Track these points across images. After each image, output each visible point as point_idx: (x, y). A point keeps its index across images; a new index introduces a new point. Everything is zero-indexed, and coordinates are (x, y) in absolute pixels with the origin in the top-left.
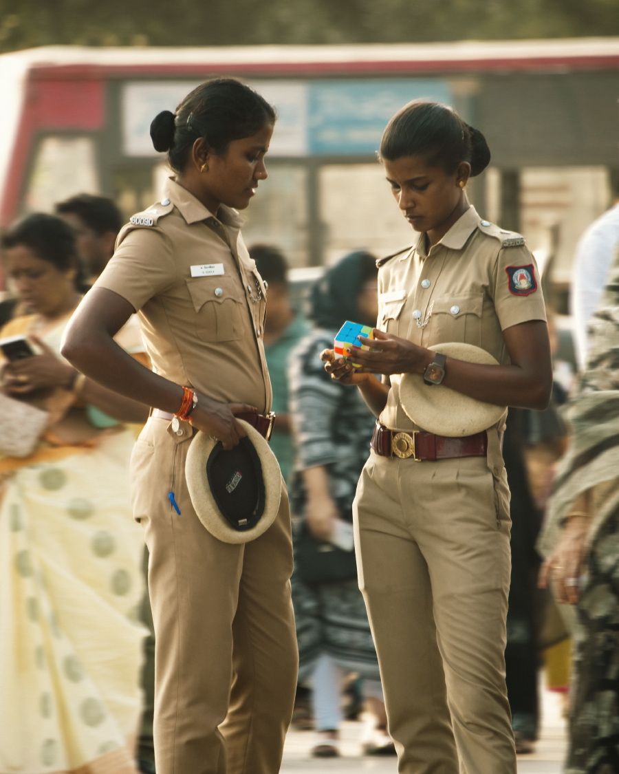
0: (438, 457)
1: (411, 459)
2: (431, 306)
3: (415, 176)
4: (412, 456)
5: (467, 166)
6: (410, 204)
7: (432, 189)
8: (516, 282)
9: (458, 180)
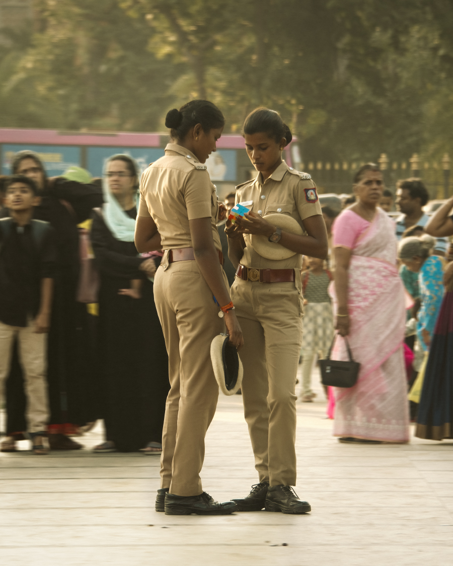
0: (271, 281)
1: (257, 282)
2: (267, 208)
3: (262, 142)
4: (258, 281)
5: (284, 140)
6: (258, 157)
7: (269, 150)
8: (309, 196)
9: (280, 147)
